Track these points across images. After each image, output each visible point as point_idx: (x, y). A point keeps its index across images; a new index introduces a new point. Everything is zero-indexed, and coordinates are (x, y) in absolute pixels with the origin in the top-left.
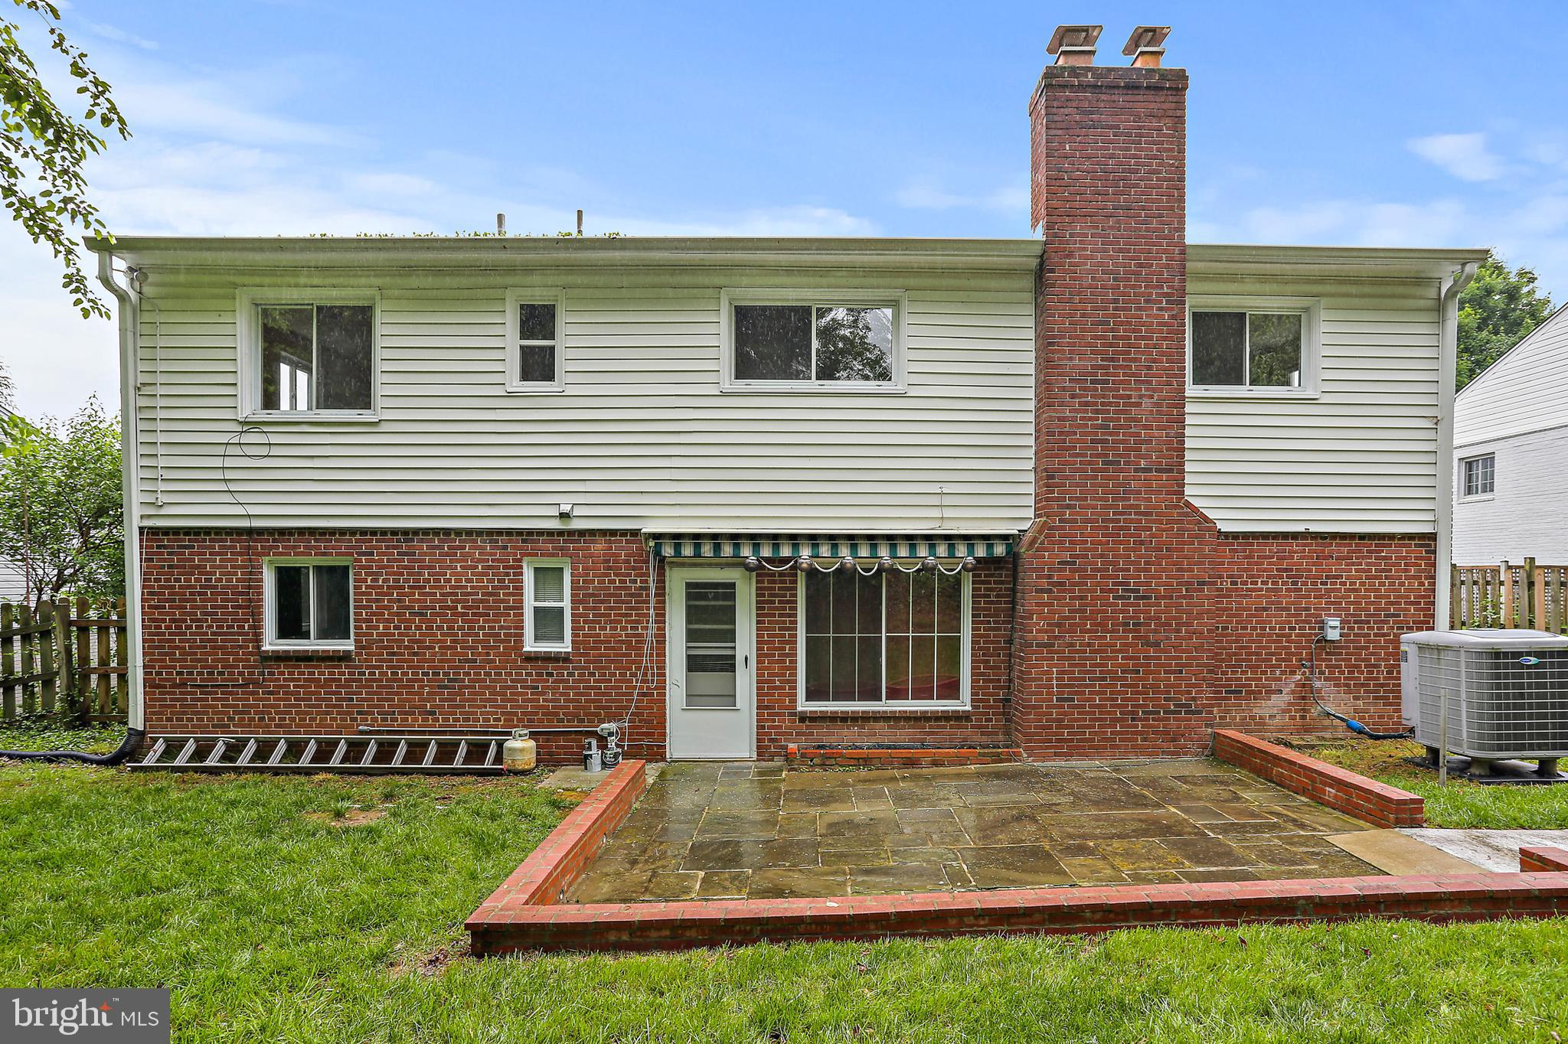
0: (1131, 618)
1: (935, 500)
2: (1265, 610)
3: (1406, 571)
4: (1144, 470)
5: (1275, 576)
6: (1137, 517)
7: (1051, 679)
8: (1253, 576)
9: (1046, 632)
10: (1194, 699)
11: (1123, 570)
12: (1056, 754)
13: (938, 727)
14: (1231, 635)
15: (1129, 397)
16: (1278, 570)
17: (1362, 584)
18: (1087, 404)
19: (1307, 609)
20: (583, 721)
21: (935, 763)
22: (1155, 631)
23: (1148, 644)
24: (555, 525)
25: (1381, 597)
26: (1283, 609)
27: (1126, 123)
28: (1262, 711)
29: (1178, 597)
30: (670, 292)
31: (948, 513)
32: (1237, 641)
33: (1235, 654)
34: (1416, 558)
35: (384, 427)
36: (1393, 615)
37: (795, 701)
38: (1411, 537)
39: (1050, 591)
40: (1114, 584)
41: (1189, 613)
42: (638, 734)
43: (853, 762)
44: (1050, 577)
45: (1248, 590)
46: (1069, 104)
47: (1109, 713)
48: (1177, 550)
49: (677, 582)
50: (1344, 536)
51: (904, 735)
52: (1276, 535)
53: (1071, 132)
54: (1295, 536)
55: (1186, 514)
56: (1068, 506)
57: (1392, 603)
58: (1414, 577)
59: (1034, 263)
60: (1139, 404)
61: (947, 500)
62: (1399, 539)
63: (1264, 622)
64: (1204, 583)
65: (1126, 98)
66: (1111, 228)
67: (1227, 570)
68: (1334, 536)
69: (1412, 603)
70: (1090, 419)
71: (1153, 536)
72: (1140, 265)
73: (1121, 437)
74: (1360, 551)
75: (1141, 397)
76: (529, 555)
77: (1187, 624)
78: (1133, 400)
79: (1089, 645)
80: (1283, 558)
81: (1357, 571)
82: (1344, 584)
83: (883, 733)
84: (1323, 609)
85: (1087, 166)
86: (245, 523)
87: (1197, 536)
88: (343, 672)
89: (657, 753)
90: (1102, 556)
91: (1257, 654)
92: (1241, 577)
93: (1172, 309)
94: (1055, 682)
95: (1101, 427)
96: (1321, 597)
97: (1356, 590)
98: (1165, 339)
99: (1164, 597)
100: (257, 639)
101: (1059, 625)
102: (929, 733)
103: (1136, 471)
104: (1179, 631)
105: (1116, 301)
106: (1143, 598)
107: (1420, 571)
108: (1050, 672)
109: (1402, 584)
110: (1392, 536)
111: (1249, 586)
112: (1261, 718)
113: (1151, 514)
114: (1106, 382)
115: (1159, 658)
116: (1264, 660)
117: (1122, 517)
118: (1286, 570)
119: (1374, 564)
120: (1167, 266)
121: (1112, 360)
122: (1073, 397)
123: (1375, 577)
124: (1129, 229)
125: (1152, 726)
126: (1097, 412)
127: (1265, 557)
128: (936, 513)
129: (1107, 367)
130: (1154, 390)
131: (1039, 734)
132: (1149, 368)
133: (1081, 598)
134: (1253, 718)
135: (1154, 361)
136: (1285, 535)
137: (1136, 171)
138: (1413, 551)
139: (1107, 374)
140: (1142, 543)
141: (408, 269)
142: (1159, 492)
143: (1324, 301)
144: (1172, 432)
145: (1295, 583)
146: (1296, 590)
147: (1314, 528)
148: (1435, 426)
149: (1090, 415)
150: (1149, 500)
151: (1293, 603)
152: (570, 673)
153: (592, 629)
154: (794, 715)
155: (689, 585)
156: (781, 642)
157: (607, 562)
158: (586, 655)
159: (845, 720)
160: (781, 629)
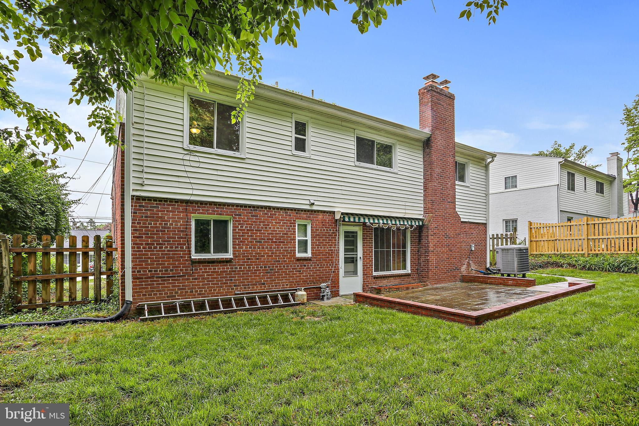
0: (447, 243)
1: (404, 207)
3: (482, 232)
6: (448, 215)
11: (446, 230)
19: (468, 242)
20: (315, 283)
24: (308, 207)
31: (407, 211)
36: (481, 244)
37: (372, 272)
38: (483, 223)
42: (332, 287)
44: (433, 231)
46: (435, 96)
49: (343, 229)
50: (473, 223)
51: (397, 281)
55: (456, 215)
56: (436, 211)
57: (480, 241)
64: (459, 234)
69: (483, 241)
76: (298, 219)
79: (440, 251)
81: (475, 232)
83: (392, 281)
84: (471, 242)
88: (228, 268)
89: (337, 293)
93: (453, 159)
94: (434, 262)
96: (470, 239)
97: (475, 238)
100: (189, 253)
101: (435, 246)
106: (449, 238)
107: (485, 231)
109: (482, 236)
110: (480, 224)
114: (442, 177)
117: (445, 215)
119: (478, 231)
123: (478, 234)
125: (451, 274)
128: (404, 211)
129: (443, 172)
130: (451, 180)
131: (432, 278)
133: (439, 238)
135: (450, 172)
138: (483, 227)
139: (443, 174)
140: (449, 222)
142: (451, 209)
143: (468, 161)
144: (454, 192)
147: (469, 221)
152: (311, 265)
153: (318, 248)
154: (372, 276)
155: (345, 232)
156: (369, 252)
157: (323, 222)
158: (316, 258)
159: (384, 277)
160: (369, 248)
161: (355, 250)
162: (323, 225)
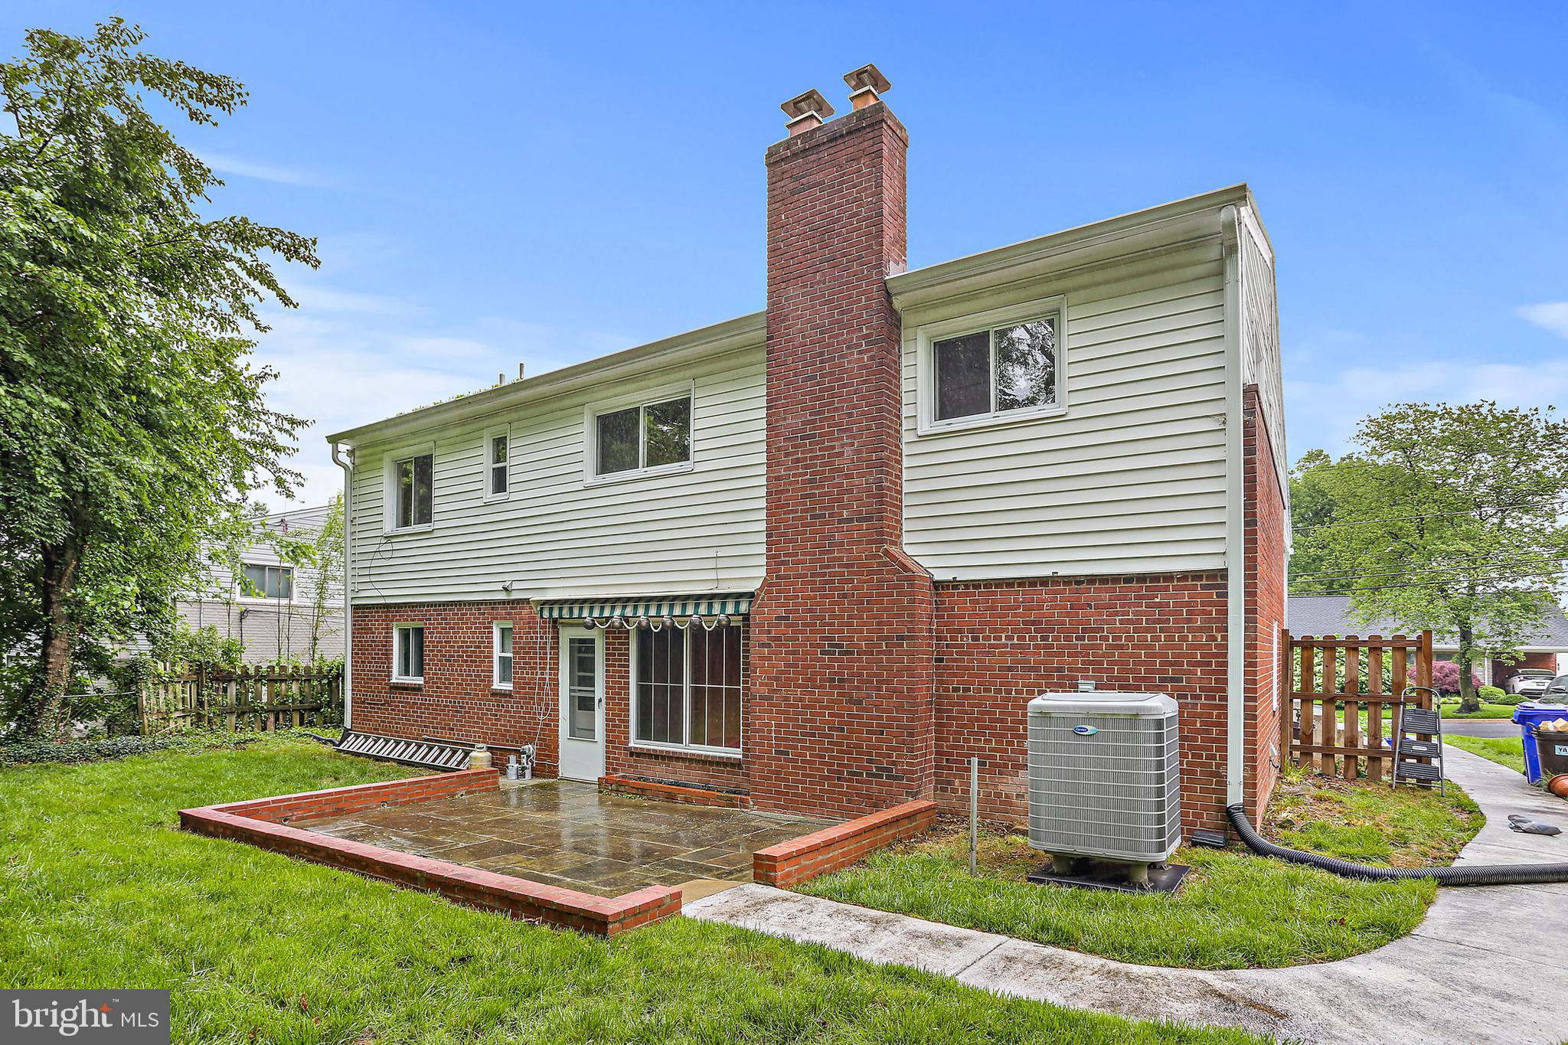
0: (836, 674)
1: (711, 564)
2: (1010, 669)
3: (1188, 621)
4: (850, 520)
5: (1021, 631)
6: (840, 570)
7: (770, 731)
8: (996, 631)
9: (766, 685)
10: (894, 763)
11: (829, 624)
12: (776, 806)
13: (719, 771)
14: (974, 698)
15: (833, 447)
16: (1025, 623)
17: (1130, 639)
18: (798, 460)
19: (1060, 670)
20: (507, 741)
21: (687, 801)
22: (858, 688)
23: (850, 701)
24: (503, 596)
25: (1155, 655)
26: (1031, 669)
27: (827, 176)
28: (1010, 789)
29: (879, 653)
30: (559, 414)
31: (722, 575)
32: (979, 705)
33: (977, 720)
34: (1203, 604)
35: (437, 534)
36: (1173, 680)
37: (627, 738)
38: (1197, 575)
39: (769, 646)
40: (822, 639)
41: (890, 669)
42: (544, 755)
43: (635, 791)
44: (769, 632)
45: (991, 646)
46: (785, 176)
47: (818, 770)
48: (877, 602)
49: (566, 635)
50: (1104, 579)
51: (695, 775)
52: (1022, 582)
53: (785, 202)
54: (1043, 581)
55: (885, 564)
56: (783, 563)
57: (1171, 664)
58: (1201, 629)
59: (763, 334)
60: (841, 454)
61: (722, 563)
62: (1179, 580)
63: (1009, 684)
64: (902, 638)
65: (831, 151)
66: (818, 283)
67: (968, 624)
68: (1092, 579)
69: (1198, 664)
70: (801, 475)
71: (855, 588)
72: (842, 313)
73: (826, 490)
74: (1125, 597)
75: (842, 446)
76: (497, 619)
77: (887, 682)
78: (837, 451)
79: (801, 700)
80: (1031, 609)
81: (1122, 622)
82: (1106, 639)
83: (681, 772)
84: (1079, 670)
85: (799, 229)
86: (382, 601)
87: (896, 587)
88: (418, 699)
89: (553, 772)
90: (810, 611)
91: (1002, 721)
92: (982, 631)
93: (871, 350)
94: (773, 735)
95: (811, 481)
96: (1076, 654)
97: (1121, 647)
98: (865, 382)
99: (865, 653)
100: (389, 676)
101: (777, 679)
102: (713, 777)
103: (840, 522)
104: (879, 689)
105: (822, 354)
106: (847, 653)
107: (1211, 620)
108: (768, 725)
109: (1184, 639)
110: (1168, 577)
111: (992, 642)
112: (1007, 796)
113: (852, 566)
114: (813, 436)
115: (861, 717)
116: (1011, 729)
117: (827, 571)
118: (1033, 623)
119: (1145, 613)
120: (866, 307)
121: (818, 413)
122: (787, 455)
123: (1147, 630)
124: (834, 279)
125: (855, 788)
126: (806, 467)
127: (1010, 608)
128: (712, 575)
129: (813, 422)
130: (854, 437)
131: (762, 784)
132: (850, 415)
133: (794, 653)
134: (998, 795)
135: (854, 407)
136: (1033, 582)
137: (839, 220)
138: (1201, 594)
139: (814, 429)
140: (845, 596)
141: (444, 426)
142: (860, 542)
143: (1073, 297)
144: (871, 479)
145: (1044, 638)
146: (1045, 647)
147: (1064, 571)
148: (1222, 427)
149: (800, 471)
150: (850, 551)
151: (1042, 662)
152: (511, 706)
153: (522, 673)
154: (625, 749)
155: (572, 641)
156: (619, 688)
157: (529, 623)
158: (519, 693)
159: (657, 757)
160: (619, 677)
161: (590, 682)
162: (530, 628)
